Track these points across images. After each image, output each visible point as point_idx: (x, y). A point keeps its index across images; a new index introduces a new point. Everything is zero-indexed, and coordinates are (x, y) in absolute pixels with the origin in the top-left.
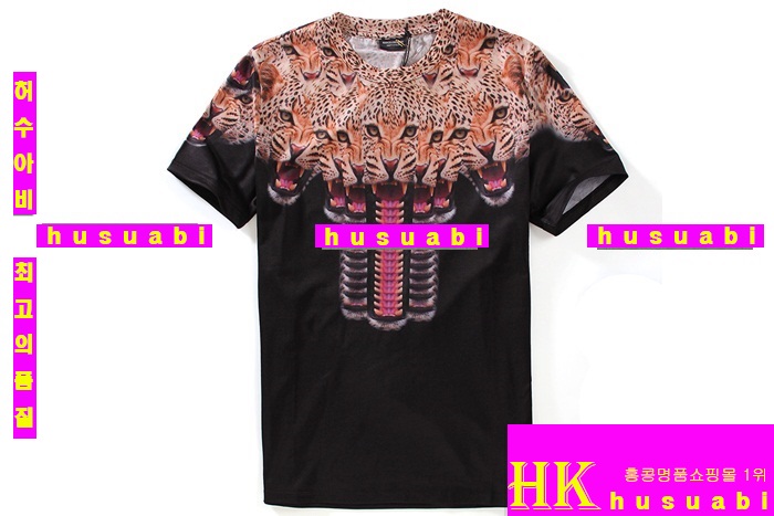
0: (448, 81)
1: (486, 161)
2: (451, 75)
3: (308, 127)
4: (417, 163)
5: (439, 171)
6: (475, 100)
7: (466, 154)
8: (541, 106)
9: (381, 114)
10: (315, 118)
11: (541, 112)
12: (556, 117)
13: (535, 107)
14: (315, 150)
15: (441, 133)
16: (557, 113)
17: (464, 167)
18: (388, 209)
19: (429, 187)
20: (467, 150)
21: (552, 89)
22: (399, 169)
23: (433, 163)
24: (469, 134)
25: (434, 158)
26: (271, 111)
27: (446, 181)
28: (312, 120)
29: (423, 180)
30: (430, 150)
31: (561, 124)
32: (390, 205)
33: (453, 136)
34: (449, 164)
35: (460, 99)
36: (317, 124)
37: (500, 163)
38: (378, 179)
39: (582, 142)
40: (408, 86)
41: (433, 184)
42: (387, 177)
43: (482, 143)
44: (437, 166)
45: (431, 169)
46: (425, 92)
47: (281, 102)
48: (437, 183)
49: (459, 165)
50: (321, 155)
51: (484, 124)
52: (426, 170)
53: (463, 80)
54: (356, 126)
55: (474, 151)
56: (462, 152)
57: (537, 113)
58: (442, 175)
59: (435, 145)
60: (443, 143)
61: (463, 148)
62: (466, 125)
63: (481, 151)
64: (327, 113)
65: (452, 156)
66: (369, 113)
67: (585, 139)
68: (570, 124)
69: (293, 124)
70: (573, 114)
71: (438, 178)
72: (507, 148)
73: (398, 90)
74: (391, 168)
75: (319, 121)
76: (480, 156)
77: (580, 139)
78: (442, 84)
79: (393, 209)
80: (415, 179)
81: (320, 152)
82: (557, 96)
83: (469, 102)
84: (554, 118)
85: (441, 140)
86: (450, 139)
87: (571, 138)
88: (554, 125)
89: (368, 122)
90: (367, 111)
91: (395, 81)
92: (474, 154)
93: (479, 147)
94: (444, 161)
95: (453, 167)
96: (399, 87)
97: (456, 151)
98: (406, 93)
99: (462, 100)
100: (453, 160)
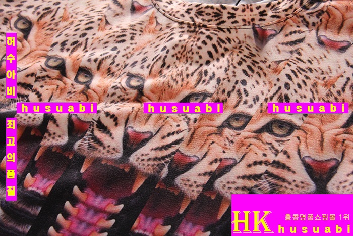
0: (293, 48)
1: (312, 187)
2: (301, 41)
3: (43, 47)
4: (182, 147)
5: (214, 176)
6: (326, 85)
7: (277, 164)
10: (62, 39)
14: (31, 80)
15: (248, 118)
17: (265, 184)
18: (89, 207)
19: (182, 196)
20: (281, 158)
22: (146, 149)
23: (209, 158)
24: (296, 133)
25: (216, 151)
27: (220, 198)
28: (55, 40)
29: (179, 181)
30: (214, 138)
32: (98, 202)
33: (268, 128)
34: (240, 169)
35: (301, 77)
36: (58, 47)
38: (101, 153)
40: (223, 36)
41: (193, 193)
42: (119, 155)
44: (215, 166)
45: (203, 166)
46: (246, 52)
48: (201, 195)
49: (257, 177)
50: (35, 91)
51: (329, 126)
52: (190, 165)
53: (319, 51)
54: (114, 68)
55: (296, 164)
56: (271, 157)
58: (218, 184)
59: (227, 132)
60: (244, 133)
61: (277, 152)
62: (296, 120)
63: (308, 168)
64: (82, 40)
65: (251, 158)
66: (144, 60)
69: (26, 37)
71: (209, 186)
73: (203, 38)
74: (132, 143)
75: (63, 44)
76: (301, 175)
78: (281, 47)
79: (98, 211)
80: (165, 172)
81: (36, 86)
83: (315, 85)
85: (242, 128)
86: (260, 131)
89: (135, 70)
90: (142, 56)
91: (205, 23)
92: (293, 168)
93: (307, 160)
94: (232, 162)
95: (243, 177)
96: (208, 33)
97: (260, 153)
98: (214, 46)
99: (304, 79)
100: (249, 166)
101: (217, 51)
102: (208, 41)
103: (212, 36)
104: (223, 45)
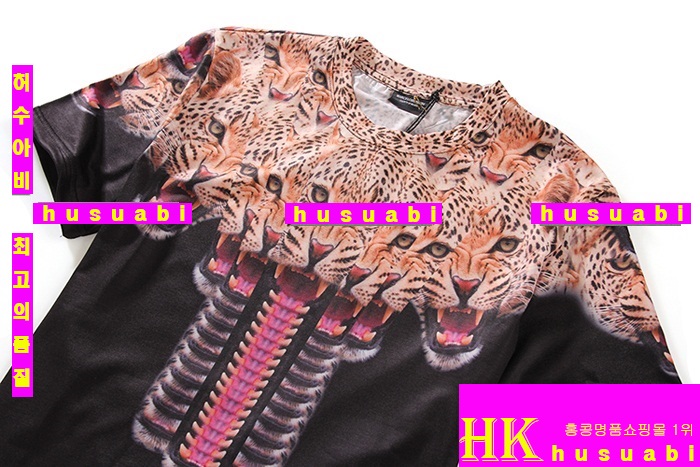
0: (459, 177)
1: (457, 301)
2: (466, 170)
3: (237, 154)
4: (358, 263)
5: (382, 288)
6: (481, 214)
7: (432, 281)
8: (576, 260)
9: (343, 178)
10: (253, 148)
11: (571, 267)
12: (595, 286)
13: (564, 257)
14: (228, 186)
15: (413, 238)
16: (598, 281)
17: (421, 297)
18: (283, 308)
19: (356, 302)
20: (436, 276)
21: (605, 244)
22: (327, 260)
23: (380, 272)
24: (450, 255)
25: (385, 266)
26: (201, 113)
27: (385, 306)
28: (248, 148)
29: (353, 290)
30: (384, 254)
31: (598, 299)
32: (289, 303)
33: (428, 249)
34: (403, 284)
35: (462, 205)
36: (251, 155)
37: (474, 311)
38: (291, 261)
39: (626, 342)
40: (399, 158)
41: (365, 301)
42: (306, 264)
43: (461, 275)
44: (384, 279)
45: (373, 279)
46: (418, 176)
47: (221, 109)
48: (371, 303)
49: (415, 291)
50: (233, 196)
51: (478, 251)
52: (364, 277)
53: (480, 182)
54: (301, 178)
55: (447, 281)
56: (428, 275)
57: (565, 267)
58: (385, 295)
59: (395, 249)
60: (409, 252)
61: (433, 271)
62: (452, 242)
63: (456, 285)
64: (273, 149)
65: (412, 275)
66: (327, 171)
67: (634, 339)
68: (615, 305)
69: (220, 142)
70: (626, 292)
71: (377, 296)
72: (494, 295)
73: (382, 158)
74: (317, 254)
75: (256, 153)
76: (451, 291)
77: (624, 335)
78: (448, 176)
79: (290, 311)
80: (343, 283)
81: (233, 190)
82: (608, 256)
83: (472, 213)
84: (589, 286)
85: (407, 247)
86: (421, 251)
87: (609, 327)
88: (587, 296)
89: (319, 181)
90: (326, 167)
91: (385, 145)
92: (444, 285)
93: (456, 279)
94: (397, 277)
95: (405, 290)
96: (386, 154)
97: (420, 270)
98: (390, 166)
99: (464, 207)
100: (410, 281)
101: (392, 171)
102: (385, 161)
103: (390, 157)
104: (399, 166)
